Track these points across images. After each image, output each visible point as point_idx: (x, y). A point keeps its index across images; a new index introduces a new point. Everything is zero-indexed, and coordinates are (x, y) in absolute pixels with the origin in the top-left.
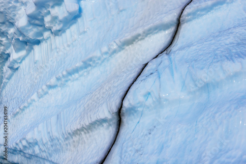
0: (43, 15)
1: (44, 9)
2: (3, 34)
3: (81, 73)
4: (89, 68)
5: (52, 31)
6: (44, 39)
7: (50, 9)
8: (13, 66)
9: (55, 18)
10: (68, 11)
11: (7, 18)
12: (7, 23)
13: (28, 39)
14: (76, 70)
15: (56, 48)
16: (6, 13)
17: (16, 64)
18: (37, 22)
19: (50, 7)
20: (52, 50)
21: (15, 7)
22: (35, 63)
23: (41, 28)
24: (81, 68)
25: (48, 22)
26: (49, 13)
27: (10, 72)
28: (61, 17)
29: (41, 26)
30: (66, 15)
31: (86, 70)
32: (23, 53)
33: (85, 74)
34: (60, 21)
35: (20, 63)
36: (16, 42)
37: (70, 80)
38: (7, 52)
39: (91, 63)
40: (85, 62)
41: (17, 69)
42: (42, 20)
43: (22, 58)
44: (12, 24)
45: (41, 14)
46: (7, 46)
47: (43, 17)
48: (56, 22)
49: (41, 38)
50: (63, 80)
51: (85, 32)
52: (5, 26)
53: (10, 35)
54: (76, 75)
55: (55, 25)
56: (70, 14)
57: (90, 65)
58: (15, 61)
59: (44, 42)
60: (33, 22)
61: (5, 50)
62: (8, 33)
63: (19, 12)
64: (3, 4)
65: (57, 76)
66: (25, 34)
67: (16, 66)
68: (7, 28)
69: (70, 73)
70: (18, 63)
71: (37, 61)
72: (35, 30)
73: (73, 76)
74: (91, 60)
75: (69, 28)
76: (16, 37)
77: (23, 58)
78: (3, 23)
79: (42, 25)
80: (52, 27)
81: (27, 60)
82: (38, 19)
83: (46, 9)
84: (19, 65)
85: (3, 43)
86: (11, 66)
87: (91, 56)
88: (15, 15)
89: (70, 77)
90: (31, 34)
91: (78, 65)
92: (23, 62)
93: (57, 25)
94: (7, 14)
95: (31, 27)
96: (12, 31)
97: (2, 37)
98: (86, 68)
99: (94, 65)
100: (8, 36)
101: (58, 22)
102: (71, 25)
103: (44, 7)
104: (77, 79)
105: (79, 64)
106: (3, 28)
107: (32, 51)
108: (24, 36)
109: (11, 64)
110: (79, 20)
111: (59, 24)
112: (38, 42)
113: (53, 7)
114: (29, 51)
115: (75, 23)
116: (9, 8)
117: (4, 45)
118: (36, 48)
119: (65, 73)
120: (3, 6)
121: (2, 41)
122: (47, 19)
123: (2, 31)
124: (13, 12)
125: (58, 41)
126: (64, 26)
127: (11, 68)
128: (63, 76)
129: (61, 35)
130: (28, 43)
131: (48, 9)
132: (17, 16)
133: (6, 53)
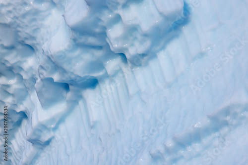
0: (104, 24)
1: (106, 12)
2: (12, 71)
3: (206, 141)
4: (225, 130)
5: (128, 56)
6: (106, 76)
7: (120, 11)
8: (40, 136)
9: (132, 30)
10: (161, 13)
11: (19, 36)
12: (20, 47)
13: (73, 77)
14: (196, 136)
15: (139, 93)
16: (18, 26)
17: (45, 132)
18: (92, 40)
19: (120, 7)
20: (128, 96)
21: (37, 12)
22: (92, 127)
23: (99, 53)
24: (207, 131)
25: (117, 39)
26: (118, 18)
27: (30, 150)
28: (146, 27)
29: (100, 48)
30: (157, 20)
31: (217, 134)
32: (60, 108)
33: (216, 142)
34: (145, 35)
35: (55, 129)
36: (44, 86)
37: (182, 157)
38: (21, 108)
39: (228, 118)
40: (214, 118)
41: (48, 143)
42: (103, 35)
43: (57, 119)
44: (31, 49)
45: (101, 24)
46: (21, 97)
47: (105, 28)
48: (136, 38)
49: (101, 73)
50: (167, 158)
51: (202, 54)
52: (14, 53)
53: (26, 72)
54: (197, 147)
55: (132, 45)
56: (167, 18)
57: (226, 124)
58: (43, 127)
59: (107, 81)
60: (82, 40)
61: (15, 105)
62: (21, 69)
63: (47, 22)
64: (10, 8)
65: (153, 151)
66: (66, 66)
67: (45, 137)
68: (19, 58)
69: (182, 144)
70: (49, 130)
71: (95, 123)
72: (88, 57)
73: (189, 149)
74: (227, 111)
75: (163, 48)
76: (45, 74)
77: (61, 120)
78: (11, 48)
79: (104, 46)
80: (127, 49)
81: (70, 123)
82: (93, 35)
83: (111, 11)
84: (52, 134)
85: (11, 91)
86: (34, 137)
87: (226, 103)
88: (37, 29)
89: (182, 152)
90: (79, 66)
91: (198, 125)
92: (62, 127)
93: (137, 44)
94: (19, 29)
95: (78, 52)
96: (30, 63)
97: (9, 78)
98: (217, 129)
99: (235, 122)
100: (22, 74)
101: (139, 37)
102: (168, 41)
103: (106, 7)
104: (198, 155)
105: (201, 123)
106: (12, 59)
107: (81, 103)
108: (64, 71)
109: (34, 133)
110: (186, 30)
111: (141, 43)
112: (93, 83)
113: (125, 6)
114: (74, 103)
115: (177, 36)
116: (24, 16)
117: (13, 95)
118: (90, 95)
119: (170, 144)
120: (10, 12)
121: (8, 86)
122: (115, 33)
123: (8, 65)
124: (33, 23)
125: (141, 77)
126: (153, 45)
127: (34, 141)
128: (168, 150)
129: (147, 64)
130: (71, 87)
131: (116, 12)
132: (43, 31)
133: (18, 110)
